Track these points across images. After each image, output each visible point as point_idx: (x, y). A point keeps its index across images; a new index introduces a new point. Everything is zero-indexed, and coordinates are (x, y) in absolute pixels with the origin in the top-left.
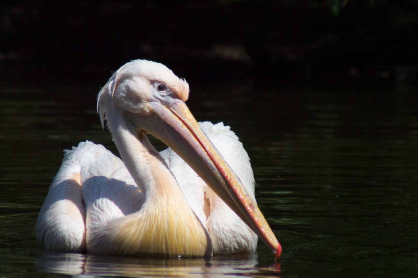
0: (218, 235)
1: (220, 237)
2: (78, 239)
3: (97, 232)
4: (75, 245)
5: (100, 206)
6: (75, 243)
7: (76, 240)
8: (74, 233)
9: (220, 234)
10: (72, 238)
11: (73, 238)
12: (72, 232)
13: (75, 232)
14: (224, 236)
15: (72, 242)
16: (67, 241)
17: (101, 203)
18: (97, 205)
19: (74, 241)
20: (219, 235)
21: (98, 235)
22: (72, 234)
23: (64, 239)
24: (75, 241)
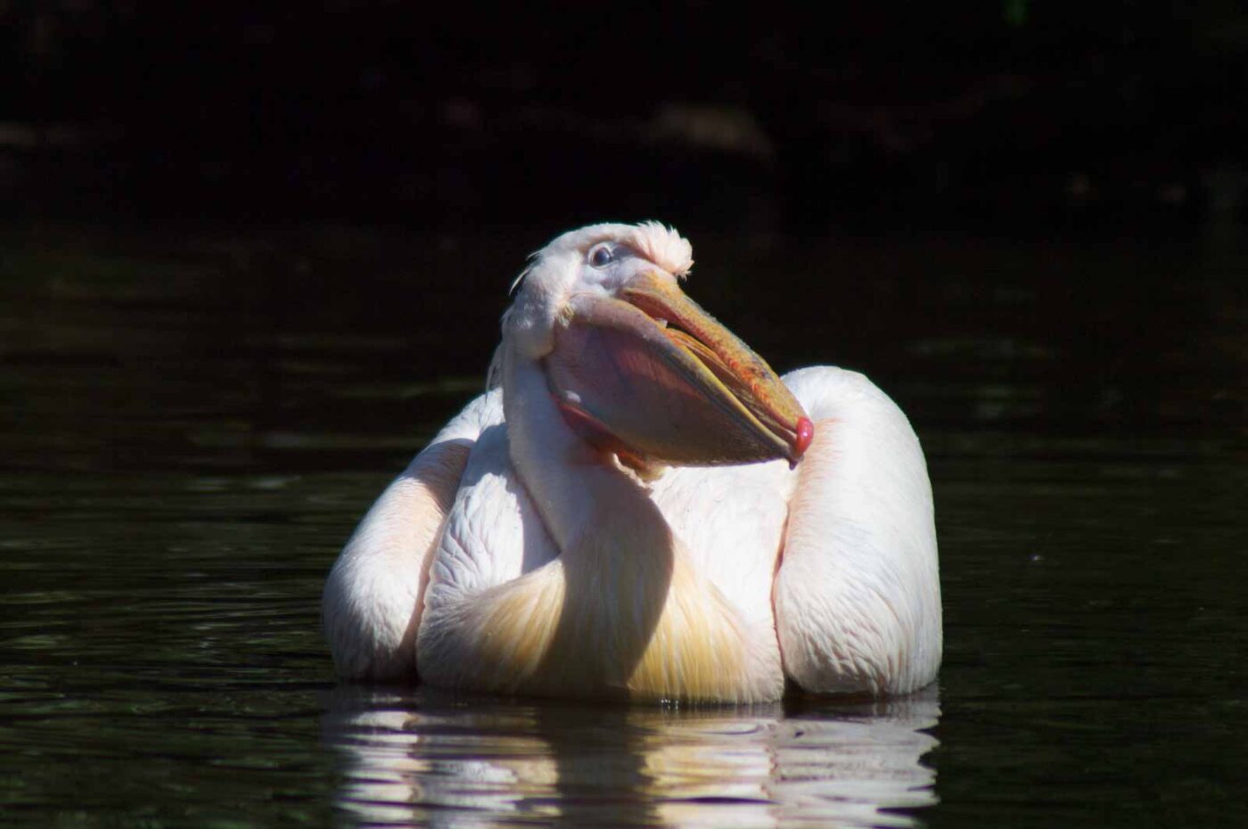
0: (799, 627)
1: (807, 631)
2: (394, 627)
3: (438, 619)
4: (385, 642)
5: (464, 539)
6: (385, 635)
7: (388, 625)
8: (384, 608)
9: (803, 622)
10: (378, 622)
11: (383, 622)
12: (380, 606)
13: (389, 603)
14: (813, 626)
15: (378, 634)
16: (363, 627)
17: (468, 528)
18: (457, 532)
19: (382, 630)
20: (802, 626)
21: (439, 626)
22: (380, 609)
23: (358, 621)
24: (385, 629)
